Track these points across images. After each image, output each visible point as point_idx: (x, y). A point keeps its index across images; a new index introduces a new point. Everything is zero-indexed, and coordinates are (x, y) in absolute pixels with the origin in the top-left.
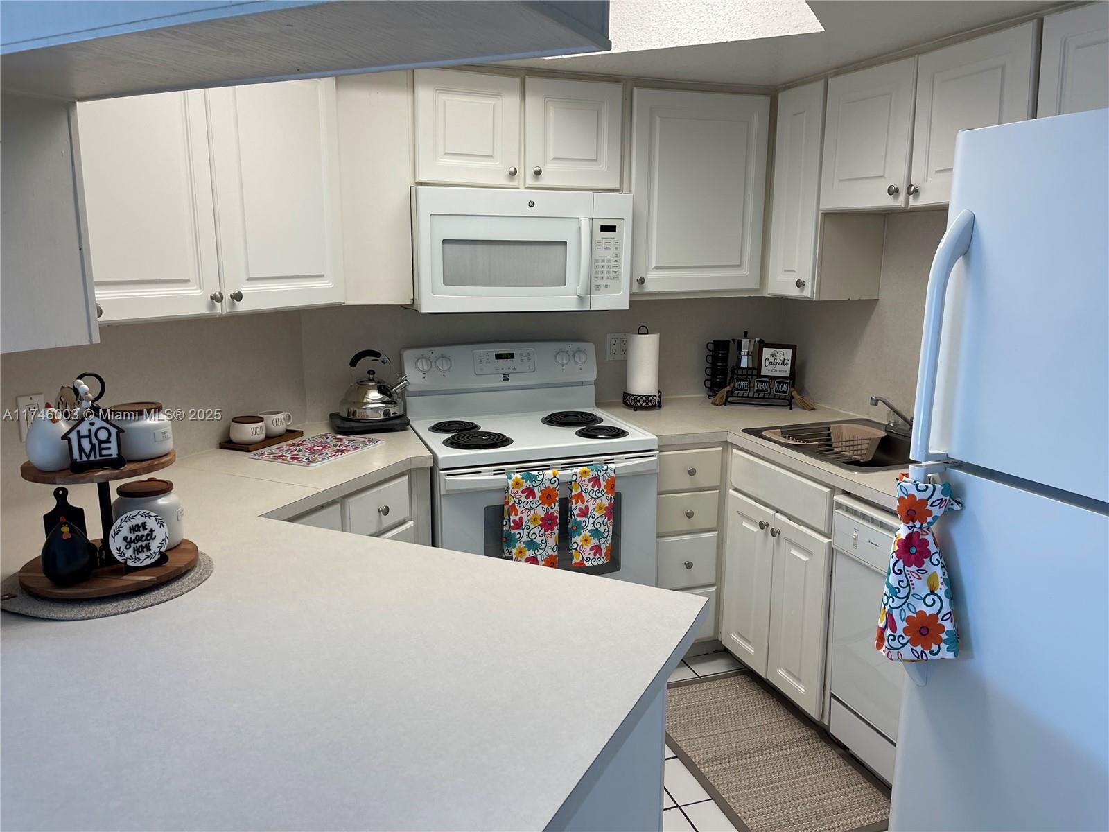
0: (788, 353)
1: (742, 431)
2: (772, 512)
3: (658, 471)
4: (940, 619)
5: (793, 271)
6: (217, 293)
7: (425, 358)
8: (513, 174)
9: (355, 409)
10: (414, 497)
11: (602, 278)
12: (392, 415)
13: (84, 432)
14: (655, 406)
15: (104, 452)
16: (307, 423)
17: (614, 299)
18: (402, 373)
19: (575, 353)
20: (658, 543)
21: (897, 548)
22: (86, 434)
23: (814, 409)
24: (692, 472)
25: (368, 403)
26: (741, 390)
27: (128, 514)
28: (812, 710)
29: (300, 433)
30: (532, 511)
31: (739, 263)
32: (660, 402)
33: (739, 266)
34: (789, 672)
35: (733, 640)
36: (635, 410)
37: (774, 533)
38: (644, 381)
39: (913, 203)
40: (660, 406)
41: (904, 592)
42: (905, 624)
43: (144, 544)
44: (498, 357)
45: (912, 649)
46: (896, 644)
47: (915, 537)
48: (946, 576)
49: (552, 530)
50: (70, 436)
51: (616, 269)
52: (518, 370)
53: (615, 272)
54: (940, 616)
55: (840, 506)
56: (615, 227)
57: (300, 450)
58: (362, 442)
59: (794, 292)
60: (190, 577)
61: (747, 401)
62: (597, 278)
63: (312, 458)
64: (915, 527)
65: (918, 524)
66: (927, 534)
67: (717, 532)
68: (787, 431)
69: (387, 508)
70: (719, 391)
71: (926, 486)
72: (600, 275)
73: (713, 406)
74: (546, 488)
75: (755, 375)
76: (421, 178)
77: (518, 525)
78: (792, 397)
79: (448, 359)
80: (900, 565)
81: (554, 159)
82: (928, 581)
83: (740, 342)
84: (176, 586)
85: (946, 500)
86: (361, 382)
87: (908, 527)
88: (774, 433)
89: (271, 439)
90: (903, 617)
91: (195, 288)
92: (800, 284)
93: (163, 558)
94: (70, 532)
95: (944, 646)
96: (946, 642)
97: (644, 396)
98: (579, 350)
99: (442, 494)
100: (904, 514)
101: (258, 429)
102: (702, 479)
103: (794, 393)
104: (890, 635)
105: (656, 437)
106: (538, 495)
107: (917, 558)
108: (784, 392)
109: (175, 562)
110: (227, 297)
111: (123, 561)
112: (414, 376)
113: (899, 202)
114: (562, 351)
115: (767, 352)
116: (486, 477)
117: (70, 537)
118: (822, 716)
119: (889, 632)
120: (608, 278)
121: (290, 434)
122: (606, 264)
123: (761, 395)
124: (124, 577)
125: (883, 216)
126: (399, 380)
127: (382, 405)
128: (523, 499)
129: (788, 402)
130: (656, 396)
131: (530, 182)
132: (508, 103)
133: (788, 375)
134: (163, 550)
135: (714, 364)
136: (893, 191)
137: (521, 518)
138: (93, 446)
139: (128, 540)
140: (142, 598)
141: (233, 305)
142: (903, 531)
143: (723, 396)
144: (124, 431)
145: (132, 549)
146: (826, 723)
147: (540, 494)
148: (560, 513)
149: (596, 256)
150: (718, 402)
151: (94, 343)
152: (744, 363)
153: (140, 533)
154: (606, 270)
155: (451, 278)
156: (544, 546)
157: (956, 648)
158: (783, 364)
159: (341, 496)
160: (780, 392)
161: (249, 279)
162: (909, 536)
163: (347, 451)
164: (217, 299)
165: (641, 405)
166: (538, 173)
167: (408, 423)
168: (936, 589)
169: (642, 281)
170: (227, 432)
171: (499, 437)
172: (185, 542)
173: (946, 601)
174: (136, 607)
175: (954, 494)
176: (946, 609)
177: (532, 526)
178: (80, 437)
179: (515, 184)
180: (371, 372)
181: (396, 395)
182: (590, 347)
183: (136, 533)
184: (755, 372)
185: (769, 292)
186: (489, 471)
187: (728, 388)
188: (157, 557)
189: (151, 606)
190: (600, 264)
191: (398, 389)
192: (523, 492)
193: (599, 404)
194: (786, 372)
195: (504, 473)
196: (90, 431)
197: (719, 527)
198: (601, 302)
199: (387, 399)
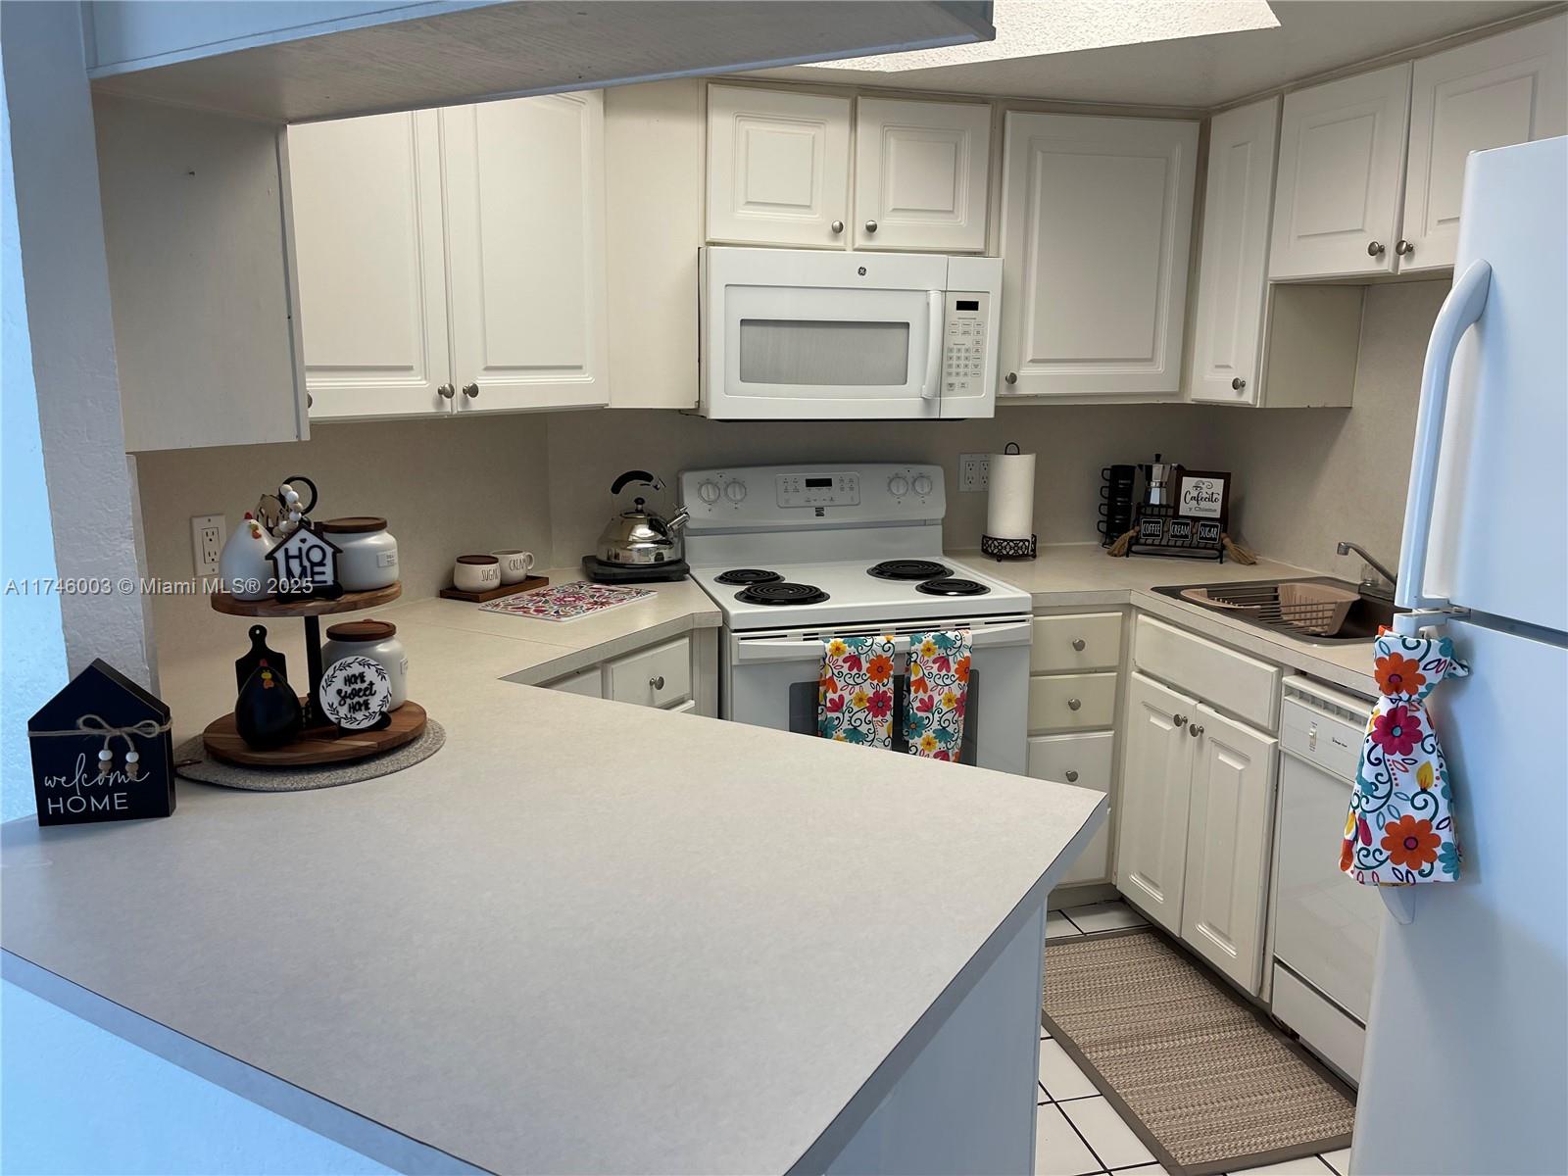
0: (1218, 485)
1: (1152, 589)
2: (1193, 702)
3: (1031, 642)
4: (1434, 826)
5: (1228, 367)
6: (447, 386)
7: (711, 483)
8: (838, 230)
9: (618, 551)
10: (696, 669)
11: (958, 374)
12: (665, 560)
13: (293, 552)
14: (1027, 555)
15: (318, 578)
16: (553, 569)
17: (973, 403)
18: (680, 503)
19: (915, 481)
20: (1029, 744)
21: (1374, 729)
22: (296, 553)
23: (1254, 563)
24: (1079, 646)
25: (635, 542)
26: (1149, 535)
27: (343, 661)
28: (1245, 979)
29: (545, 581)
30: (857, 688)
31: (1150, 357)
32: (1034, 550)
33: (1151, 360)
34: (1212, 927)
35: (1134, 884)
36: (999, 561)
37: (1194, 731)
38: (1012, 520)
39: (1405, 266)
40: (1034, 556)
41: (1383, 790)
42: (1384, 834)
43: (361, 700)
44: (810, 483)
45: (1393, 869)
46: (1370, 861)
47: (1400, 714)
48: (1444, 769)
49: (884, 715)
50: (276, 555)
51: (977, 362)
52: (837, 503)
53: (976, 366)
54: (1435, 823)
55: (1291, 691)
56: (977, 303)
57: (546, 602)
58: (628, 593)
59: (1229, 396)
60: (417, 746)
61: (1159, 551)
62: (950, 374)
63: (562, 611)
64: (1401, 699)
65: (1405, 695)
66: (1418, 710)
67: (1113, 732)
68: (1214, 591)
69: (661, 679)
70: (1118, 538)
71: (1419, 643)
72: (954, 370)
73: (1109, 557)
74: (877, 656)
75: (1170, 516)
76: (712, 236)
77: (837, 706)
78: (1224, 547)
79: (742, 485)
80: (1379, 751)
81: (894, 210)
82: (1418, 775)
83: (1149, 470)
84: (401, 756)
85: (1446, 661)
86: (626, 514)
87: (1391, 699)
88: (1197, 593)
89: (507, 587)
90: (1381, 825)
91: (419, 378)
92: (1238, 385)
93: (385, 720)
94: (272, 679)
95: (1438, 864)
96: (1442, 858)
97: (1012, 541)
98: (922, 476)
99: (734, 663)
100: (1386, 682)
101: (491, 573)
102: (1094, 656)
103: (1227, 541)
104: (1362, 849)
105: (1029, 595)
106: (865, 665)
107: (1402, 743)
108: (1211, 539)
109: (398, 726)
110: (459, 392)
111: (336, 721)
112: (696, 507)
113: (1386, 266)
114: (897, 476)
115: (1188, 483)
116: (794, 643)
117: (272, 685)
118: (1261, 989)
119: (1360, 844)
120: (966, 374)
121: (531, 581)
122: (963, 354)
123: (1179, 543)
124: (337, 742)
125: (1361, 288)
126: (677, 513)
127: (653, 545)
128: (845, 670)
129: (1219, 554)
130: (1028, 541)
131: (861, 242)
132: (835, 133)
133: (1217, 515)
134: (384, 709)
135: (1111, 498)
136: (1376, 251)
137: (841, 697)
138: (304, 569)
139: (343, 694)
140: (360, 768)
141: (466, 402)
142: (1384, 706)
143: (1123, 544)
144: (341, 551)
145: (347, 706)
146: (1266, 999)
147: (868, 665)
148: (894, 693)
149: (949, 343)
150: (1116, 552)
151: (303, 439)
152: (1155, 498)
153: (357, 687)
154: (962, 362)
155: (750, 373)
156: (871, 737)
157: (1455, 869)
158: (1211, 499)
159: (602, 659)
160: (1206, 539)
161: (488, 369)
162: (1392, 713)
163: (609, 603)
164: (446, 393)
165: (1008, 553)
166: (872, 229)
167: (687, 571)
168: (1429, 785)
169: (1012, 379)
170: (451, 574)
171: (811, 590)
172: (408, 704)
173: (1443, 803)
174: (353, 778)
175: (1457, 654)
176: (1443, 813)
177: (856, 709)
178: (288, 557)
179: (840, 244)
180: (640, 501)
181: (671, 532)
182: (937, 473)
183: (353, 686)
184: (1171, 512)
185: (1193, 397)
186: (798, 634)
187: (1131, 533)
188: (378, 718)
189: (372, 778)
190: (955, 354)
191: (674, 524)
192: (845, 661)
193: (947, 553)
194: (1215, 510)
195: (817, 639)
196: (300, 549)
197: (1116, 725)
198: (955, 407)
199: (660, 537)
